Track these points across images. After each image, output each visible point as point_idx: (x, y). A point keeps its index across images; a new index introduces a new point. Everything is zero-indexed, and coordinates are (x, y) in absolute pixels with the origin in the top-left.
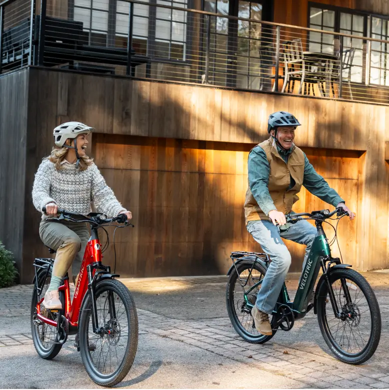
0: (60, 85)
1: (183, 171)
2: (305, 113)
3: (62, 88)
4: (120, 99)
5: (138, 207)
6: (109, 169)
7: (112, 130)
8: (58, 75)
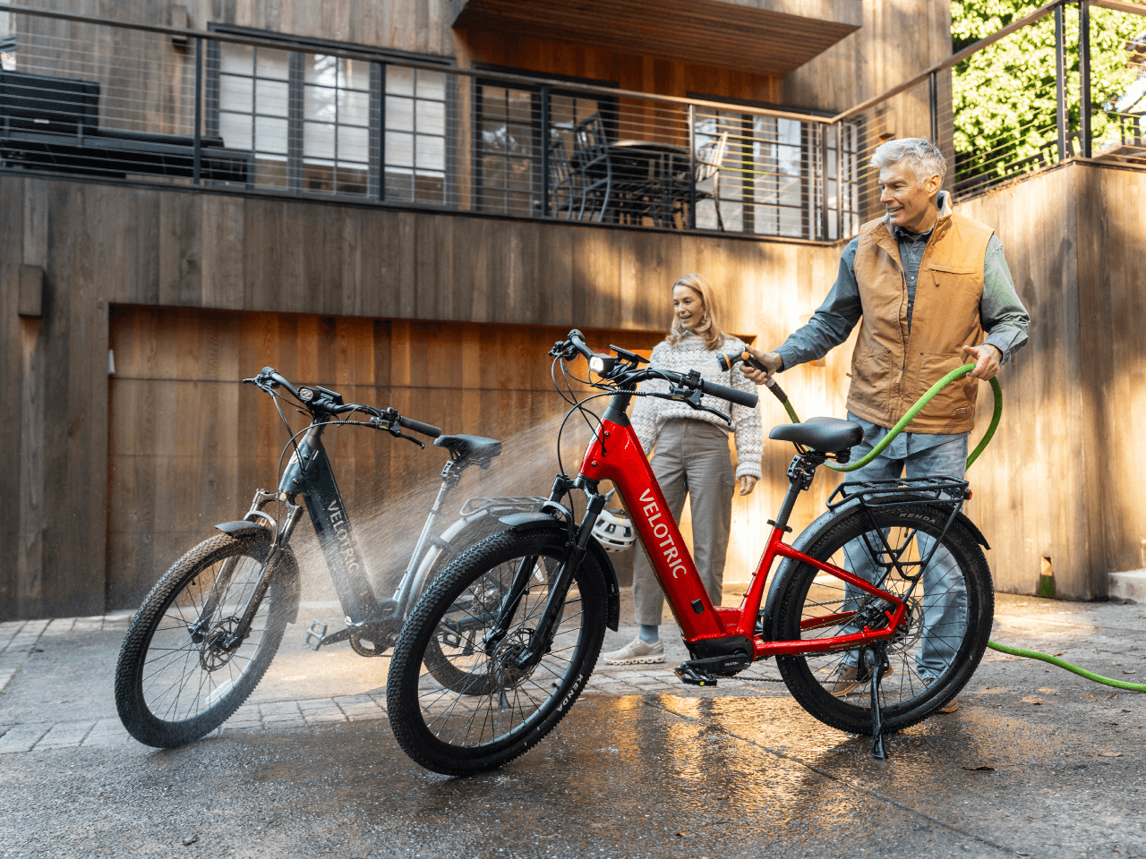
0: (27, 203)
1: (338, 382)
2: (611, 259)
3: (33, 210)
4: (174, 233)
5: (236, 461)
6: (165, 380)
7: (157, 297)
8: (23, 183)
